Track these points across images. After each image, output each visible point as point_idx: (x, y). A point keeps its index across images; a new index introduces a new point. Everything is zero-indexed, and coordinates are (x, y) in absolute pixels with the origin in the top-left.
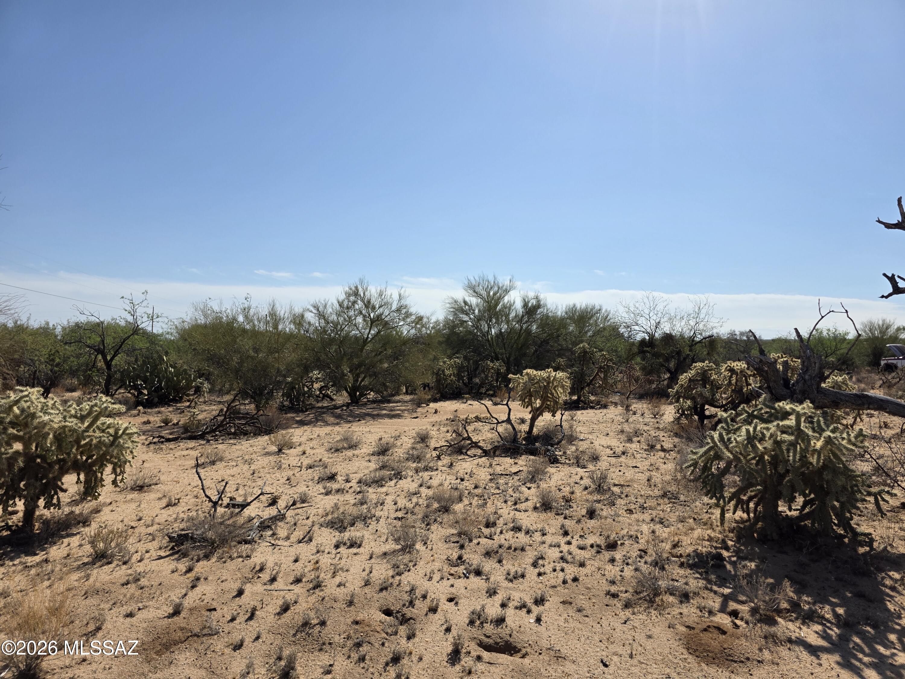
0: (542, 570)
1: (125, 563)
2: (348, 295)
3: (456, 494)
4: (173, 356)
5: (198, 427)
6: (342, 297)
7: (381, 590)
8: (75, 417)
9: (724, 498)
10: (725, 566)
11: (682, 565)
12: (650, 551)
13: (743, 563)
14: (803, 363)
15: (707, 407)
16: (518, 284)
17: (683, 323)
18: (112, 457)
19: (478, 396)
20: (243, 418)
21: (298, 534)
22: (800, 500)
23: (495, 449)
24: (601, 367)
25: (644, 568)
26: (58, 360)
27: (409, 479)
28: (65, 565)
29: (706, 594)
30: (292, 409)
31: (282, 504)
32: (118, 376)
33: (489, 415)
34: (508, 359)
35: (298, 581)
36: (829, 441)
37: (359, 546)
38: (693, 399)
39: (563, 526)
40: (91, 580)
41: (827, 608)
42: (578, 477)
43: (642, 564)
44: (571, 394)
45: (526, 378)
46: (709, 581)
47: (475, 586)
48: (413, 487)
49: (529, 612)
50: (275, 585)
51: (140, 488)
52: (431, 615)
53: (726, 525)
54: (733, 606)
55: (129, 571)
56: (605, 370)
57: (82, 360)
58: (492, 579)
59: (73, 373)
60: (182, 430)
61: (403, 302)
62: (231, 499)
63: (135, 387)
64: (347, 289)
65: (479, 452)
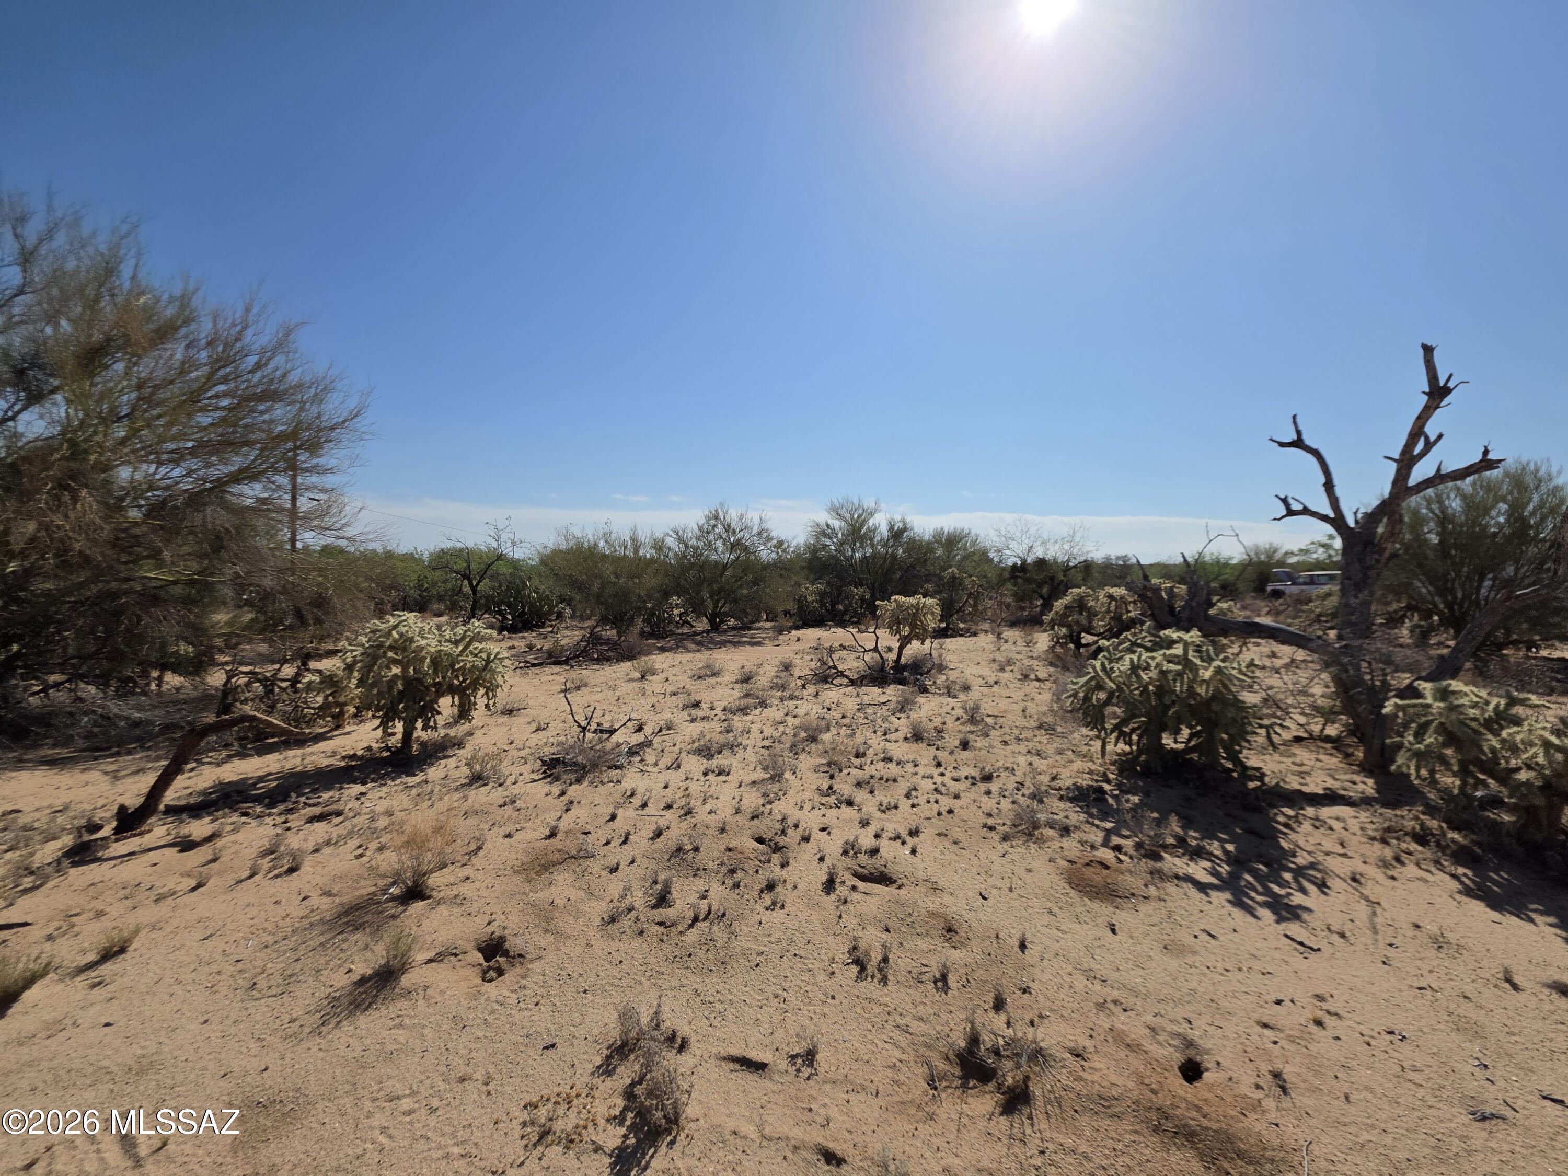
0: (916, 802)
1: (500, 785)
2: (708, 519)
3: (823, 723)
4: (536, 581)
5: (561, 652)
6: (702, 521)
7: (753, 818)
8: (450, 641)
9: (1105, 729)
10: (1106, 800)
11: (1061, 798)
12: (1027, 784)
13: (1126, 797)
14: (1189, 589)
15: (1083, 635)
16: (883, 505)
17: (1057, 547)
18: (484, 681)
19: (842, 624)
20: (605, 644)
21: (666, 761)
22: (1186, 732)
23: (863, 678)
24: (971, 594)
25: (1022, 800)
26: (426, 585)
27: (774, 708)
28: (444, 786)
29: (1087, 827)
30: (652, 635)
31: (648, 730)
32: (483, 601)
33: (854, 643)
34: (873, 584)
35: (669, 807)
36: (1219, 671)
37: (728, 774)
38: (1068, 626)
39: (935, 757)
40: (470, 800)
41: (1216, 844)
42: (949, 707)
43: (1020, 796)
44: (941, 621)
45: (894, 605)
46: (1091, 815)
47: (847, 817)
48: (779, 715)
49: (904, 843)
50: (647, 811)
51: (510, 712)
52: (803, 844)
53: (1107, 757)
54: (1116, 840)
55: (505, 794)
56: (976, 597)
57: (449, 586)
58: (864, 810)
59: (440, 598)
60: (546, 655)
61: (764, 526)
62: (599, 724)
63: (500, 612)
64: (707, 513)
65: (845, 681)
